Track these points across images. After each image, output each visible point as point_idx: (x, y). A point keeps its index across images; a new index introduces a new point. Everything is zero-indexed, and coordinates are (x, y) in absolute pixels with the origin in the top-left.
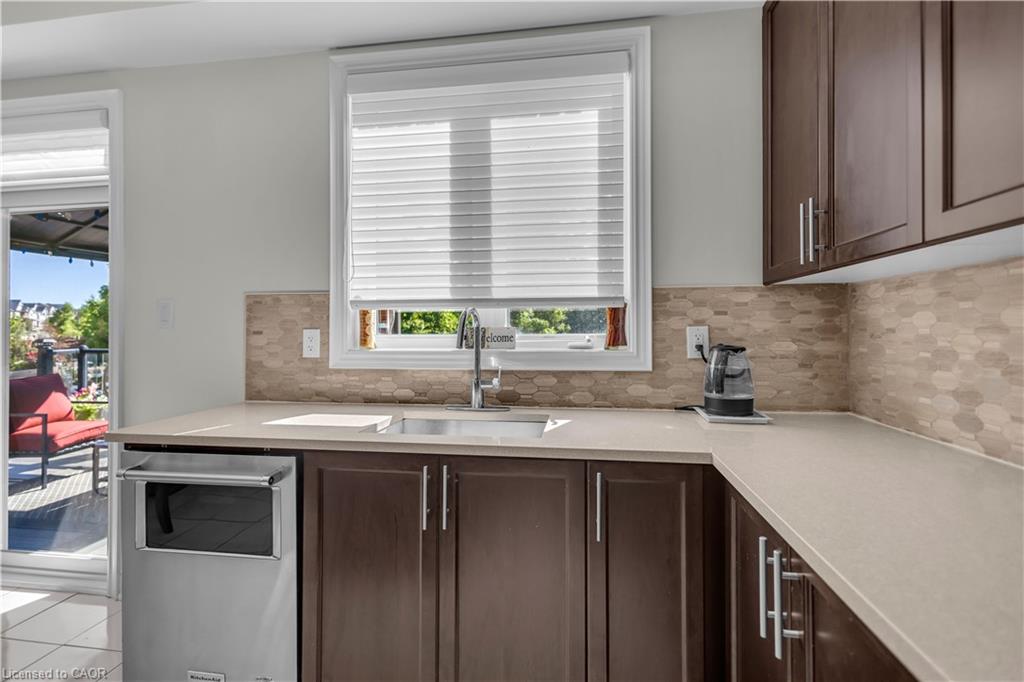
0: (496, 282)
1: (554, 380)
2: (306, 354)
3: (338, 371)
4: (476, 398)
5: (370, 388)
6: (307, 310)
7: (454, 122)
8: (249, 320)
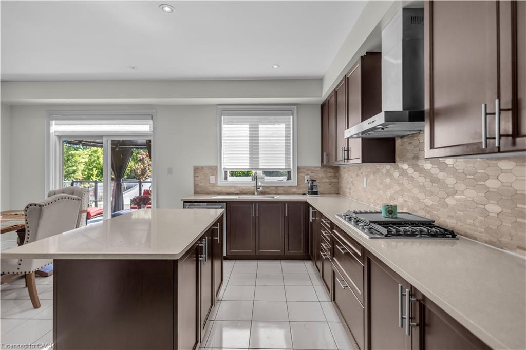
0: (260, 165)
1: (274, 188)
2: (211, 182)
3: (220, 186)
4: (256, 193)
5: (228, 191)
6: (211, 171)
7: (250, 125)
8: (195, 173)
